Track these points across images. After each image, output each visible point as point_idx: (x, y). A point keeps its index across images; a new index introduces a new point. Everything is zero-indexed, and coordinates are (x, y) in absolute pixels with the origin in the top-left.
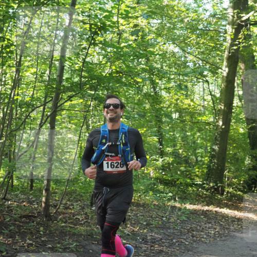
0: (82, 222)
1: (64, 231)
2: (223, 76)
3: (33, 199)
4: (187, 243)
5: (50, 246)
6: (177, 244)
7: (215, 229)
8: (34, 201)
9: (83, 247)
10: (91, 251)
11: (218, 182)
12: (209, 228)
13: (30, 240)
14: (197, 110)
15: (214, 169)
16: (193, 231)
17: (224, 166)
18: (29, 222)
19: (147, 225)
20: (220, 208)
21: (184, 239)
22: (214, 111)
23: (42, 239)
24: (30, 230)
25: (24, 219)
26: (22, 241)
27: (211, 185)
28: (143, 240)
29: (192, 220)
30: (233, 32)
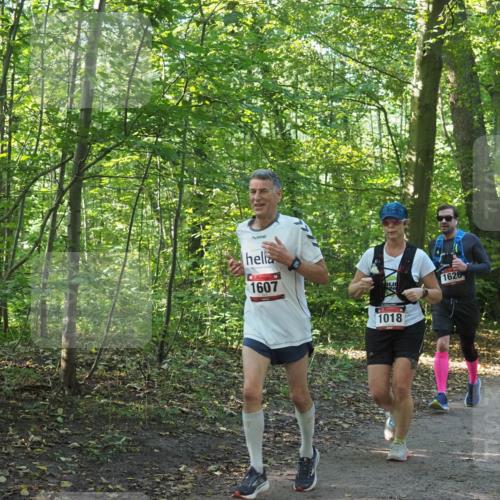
0: (141, 395)
1: (105, 414)
2: (413, 97)
3: (46, 354)
4: (346, 426)
5: (76, 444)
6: (326, 429)
8: (47, 358)
9: (142, 443)
10: (156, 450)
13: (35, 435)
14: (365, 166)
16: (359, 401)
18: (36, 400)
19: (269, 393)
21: (341, 418)
22: (397, 166)
23: (61, 431)
24: (36, 414)
25: (27, 393)
26: (21, 438)
29: (358, 381)
30: (431, 9)
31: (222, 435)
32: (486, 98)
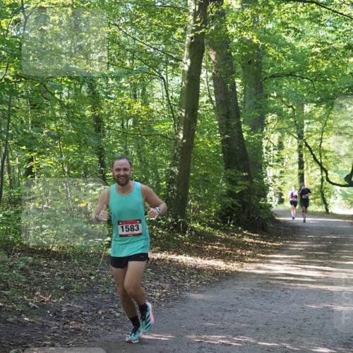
4: (118, 315)
6: (103, 317)
7: (163, 289)
11: (179, 216)
12: (154, 288)
15: (173, 199)
17: (187, 193)
19: (66, 289)
20: (178, 254)
21: (115, 309)
27: (170, 220)
28: (55, 314)
30: (197, 9)
31: (24, 325)
32: (239, 69)
